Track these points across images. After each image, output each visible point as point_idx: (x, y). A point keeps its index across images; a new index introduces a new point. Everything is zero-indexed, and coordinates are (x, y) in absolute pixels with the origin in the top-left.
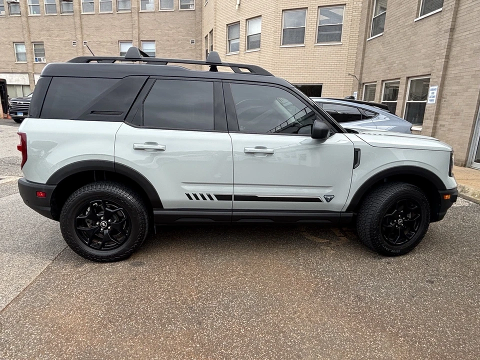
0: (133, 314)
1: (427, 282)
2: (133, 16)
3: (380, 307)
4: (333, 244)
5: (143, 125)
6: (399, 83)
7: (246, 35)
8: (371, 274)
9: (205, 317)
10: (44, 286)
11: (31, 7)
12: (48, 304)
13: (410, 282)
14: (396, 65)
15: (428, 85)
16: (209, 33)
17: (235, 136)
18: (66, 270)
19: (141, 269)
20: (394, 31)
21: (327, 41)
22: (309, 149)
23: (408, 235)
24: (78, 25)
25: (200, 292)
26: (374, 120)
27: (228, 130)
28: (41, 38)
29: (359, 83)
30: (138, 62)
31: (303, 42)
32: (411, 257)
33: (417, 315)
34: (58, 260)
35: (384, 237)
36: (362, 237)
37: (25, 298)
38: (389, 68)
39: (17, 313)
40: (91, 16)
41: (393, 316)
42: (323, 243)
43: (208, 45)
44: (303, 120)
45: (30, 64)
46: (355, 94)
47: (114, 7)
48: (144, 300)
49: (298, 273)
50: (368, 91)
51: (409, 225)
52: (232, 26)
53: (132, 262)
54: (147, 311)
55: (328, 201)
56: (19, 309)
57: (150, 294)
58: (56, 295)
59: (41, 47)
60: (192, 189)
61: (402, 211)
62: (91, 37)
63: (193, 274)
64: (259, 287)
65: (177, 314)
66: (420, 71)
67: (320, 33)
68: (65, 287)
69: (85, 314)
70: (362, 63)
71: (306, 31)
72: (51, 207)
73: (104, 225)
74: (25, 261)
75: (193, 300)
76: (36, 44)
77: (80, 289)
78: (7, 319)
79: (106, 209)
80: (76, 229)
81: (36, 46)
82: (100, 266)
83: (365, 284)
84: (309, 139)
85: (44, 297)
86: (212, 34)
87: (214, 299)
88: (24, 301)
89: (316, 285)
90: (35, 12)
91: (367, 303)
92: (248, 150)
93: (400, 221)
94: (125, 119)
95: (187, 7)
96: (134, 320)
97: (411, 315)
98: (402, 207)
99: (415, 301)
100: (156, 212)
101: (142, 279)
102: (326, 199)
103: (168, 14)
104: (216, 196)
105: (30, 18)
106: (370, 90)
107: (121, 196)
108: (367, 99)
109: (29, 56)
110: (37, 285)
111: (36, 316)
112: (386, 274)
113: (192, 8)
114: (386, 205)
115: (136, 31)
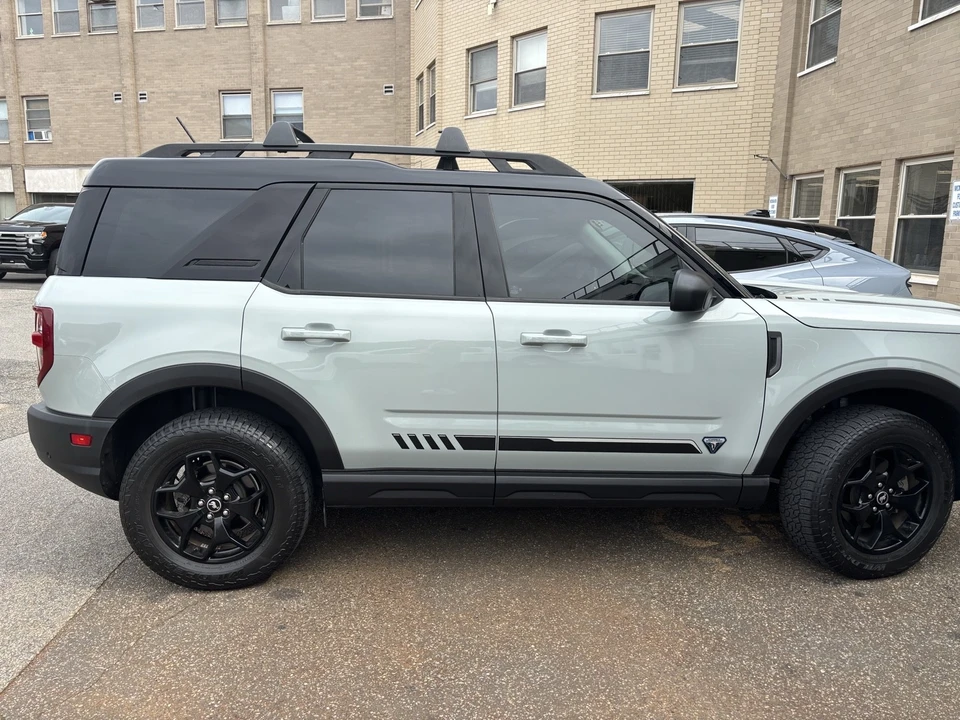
0: (286, 701)
1: (950, 637)
2: (252, 34)
3: (838, 691)
4: (728, 552)
5: (302, 288)
6: (877, 172)
7: (511, 72)
8: (818, 619)
9: (444, 707)
10: (84, 641)
11: (24, 19)
12: (99, 680)
13: (911, 638)
14: (869, 131)
15: (949, 177)
16: (426, 70)
17: (501, 308)
18: (128, 607)
19: (294, 604)
20: (861, 55)
21: (703, 81)
22: (666, 334)
23: (904, 529)
24: (126, 56)
25: (429, 654)
26: (818, 264)
27: (485, 294)
28: (44, 87)
29: (781, 176)
30: (290, 154)
31: (644, 85)
32: (911, 581)
33: (924, 708)
34: (111, 587)
35: (845, 535)
36: (793, 533)
37: (48, 667)
38: (852, 140)
39: (34, 698)
40: (156, 36)
41: (868, 710)
42: (705, 549)
43: (425, 96)
44: (651, 268)
45: (16, 146)
46: (773, 201)
47: (209, 14)
48: (307, 670)
49: (647, 615)
50: (803, 194)
51: (904, 505)
52: (479, 53)
53: (274, 589)
54: (314, 694)
55: (711, 451)
56: (38, 690)
57: (319, 658)
58: (112, 660)
59: (41, 107)
60: (406, 425)
61: (885, 474)
62: (156, 82)
63: (411, 616)
64: (561, 644)
65: (382, 701)
66: (928, 144)
67: (684, 63)
68: (132, 644)
69: (179, 701)
70: (788, 130)
71: (652, 61)
72: (102, 466)
73: (215, 506)
74: (37, 590)
75: (415, 672)
76: (31, 99)
77: (165, 649)
78: (14, 709)
79: (221, 470)
80: (154, 515)
81: (32, 105)
82: (204, 600)
83: (802, 641)
84: (665, 312)
85: (88, 665)
86: (433, 71)
87: (461, 669)
88: (46, 673)
89: (691, 640)
90: (31, 31)
91: (809, 683)
92: (530, 337)
93: (882, 497)
94: (263, 275)
95: (376, 10)
96: (287, 714)
97: (910, 708)
98: (886, 464)
99: (921, 679)
100: (327, 477)
101: (300, 625)
102: (708, 446)
103: (333, 28)
104: (461, 440)
105: (20, 42)
106: (808, 191)
107: (254, 440)
108: (803, 211)
109: (14, 127)
110: (71, 641)
111: (74, 704)
112: (852, 620)
113: (386, 13)
114: (845, 459)
115: (258, 68)
